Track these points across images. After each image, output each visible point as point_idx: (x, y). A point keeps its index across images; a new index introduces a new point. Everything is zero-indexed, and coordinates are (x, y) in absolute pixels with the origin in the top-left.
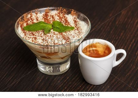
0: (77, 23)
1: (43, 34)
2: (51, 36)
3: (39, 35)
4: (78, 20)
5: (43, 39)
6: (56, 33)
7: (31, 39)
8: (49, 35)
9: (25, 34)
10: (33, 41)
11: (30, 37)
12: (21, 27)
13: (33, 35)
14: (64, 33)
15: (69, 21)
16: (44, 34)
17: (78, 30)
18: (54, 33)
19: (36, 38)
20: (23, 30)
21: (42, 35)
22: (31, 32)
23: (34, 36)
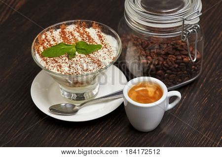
0: (103, 39)
1: (67, 59)
2: (77, 61)
3: (63, 61)
4: (102, 34)
5: (69, 67)
6: (83, 56)
7: (55, 68)
8: (74, 59)
9: (47, 63)
10: (58, 70)
11: (53, 66)
12: (38, 53)
13: (56, 62)
14: (91, 55)
15: (92, 37)
16: (69, 59)
17: (106, 48)
18: (80, 56)
19: (60, 67)
20: (42, 56)
21: (66, 61)
22: (52, 59)
23: (58, 64)
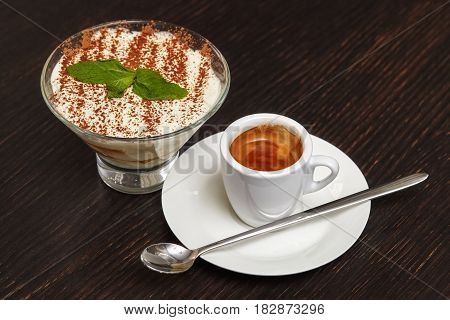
0: (204, 80)
1: (104, 95)
3: (95, 96)
4: (211, 72)
5: (96, 111)
6: (137, 99)
7: (68, 104)
8: (118, 101)
9: (62, 87)
11: (68, 97)
12: (64, 63)
13: (81, 92)
14: (155, 104)
15: (188, 70)
16: (107, 96)
17: (195, 101)
18: (131, 98)
19: (81, 104)
20: (65, 72)
21: (100, 97)
22: (79, 83)
23: (80, 98)
